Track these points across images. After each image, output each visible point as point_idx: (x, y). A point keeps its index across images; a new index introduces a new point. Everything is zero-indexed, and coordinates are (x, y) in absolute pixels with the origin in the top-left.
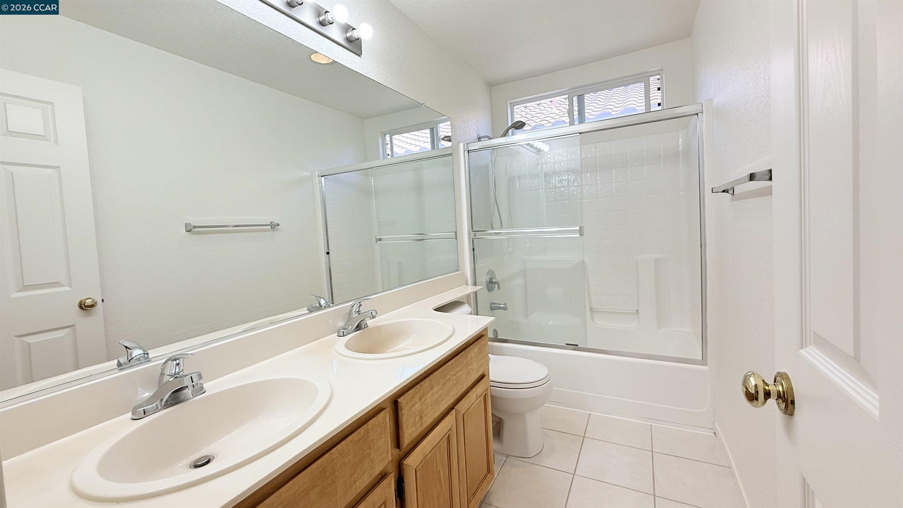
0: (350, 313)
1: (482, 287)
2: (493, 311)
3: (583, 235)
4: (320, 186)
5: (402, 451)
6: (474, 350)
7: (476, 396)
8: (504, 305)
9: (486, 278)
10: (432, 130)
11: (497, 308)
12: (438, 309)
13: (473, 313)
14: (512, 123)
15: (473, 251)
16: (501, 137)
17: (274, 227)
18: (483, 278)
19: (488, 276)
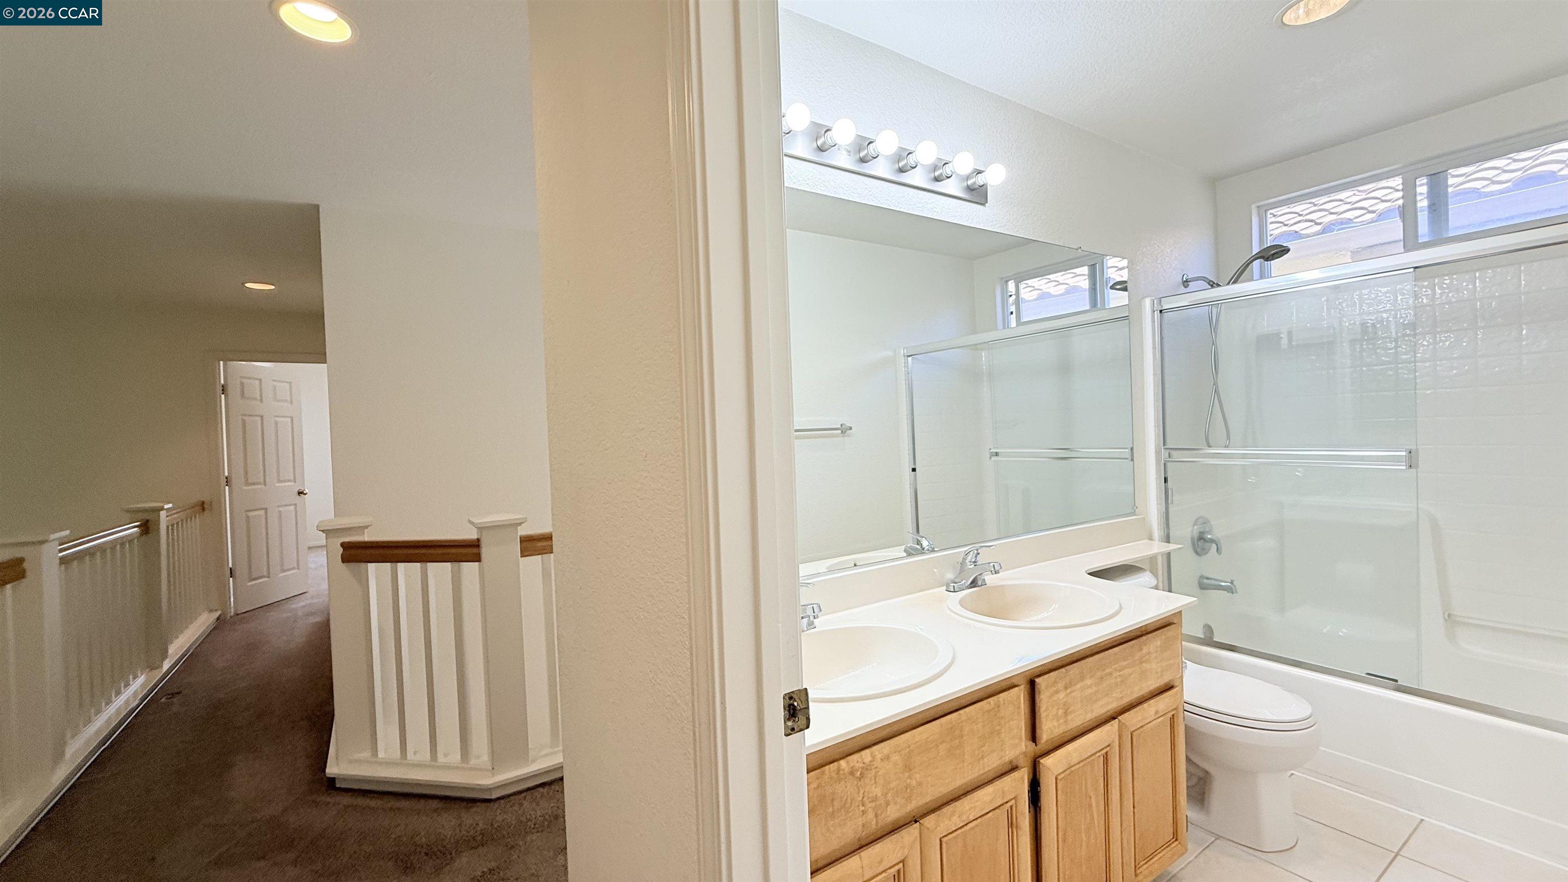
0: (963, 563)
1: (1182, 546)
2: (1206, 591)
3: (1417, 466)
4: (905, 371)
5: (1039, 747)
6: (1154, 643)
7: (1157, 712)
8: (1229, 584)
9: (1192, 531)
10: (1093, 267)
11: (1214, 587)
12: (1094, 574)
13: (1161, 587)
14: (1260, 246)
15: (1165, 482)
16: (1228, 284)
17: (845, 432)
18: (1184, 530)
19: (1196, 527)
